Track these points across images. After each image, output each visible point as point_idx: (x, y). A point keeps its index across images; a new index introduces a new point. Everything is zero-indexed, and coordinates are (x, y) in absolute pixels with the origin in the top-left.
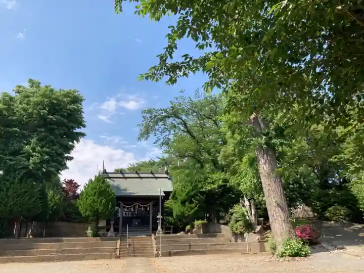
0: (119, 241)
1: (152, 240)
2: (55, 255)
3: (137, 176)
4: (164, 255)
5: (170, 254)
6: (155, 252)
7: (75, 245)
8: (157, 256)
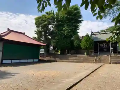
0: (95, 57)
1: (108, 57)
2: (74, 60)
3: (105, 33)
4: (113, 63)
5: (116, 63)
6: (109, 62)
7: (81, 58)
8: (110, 63)
